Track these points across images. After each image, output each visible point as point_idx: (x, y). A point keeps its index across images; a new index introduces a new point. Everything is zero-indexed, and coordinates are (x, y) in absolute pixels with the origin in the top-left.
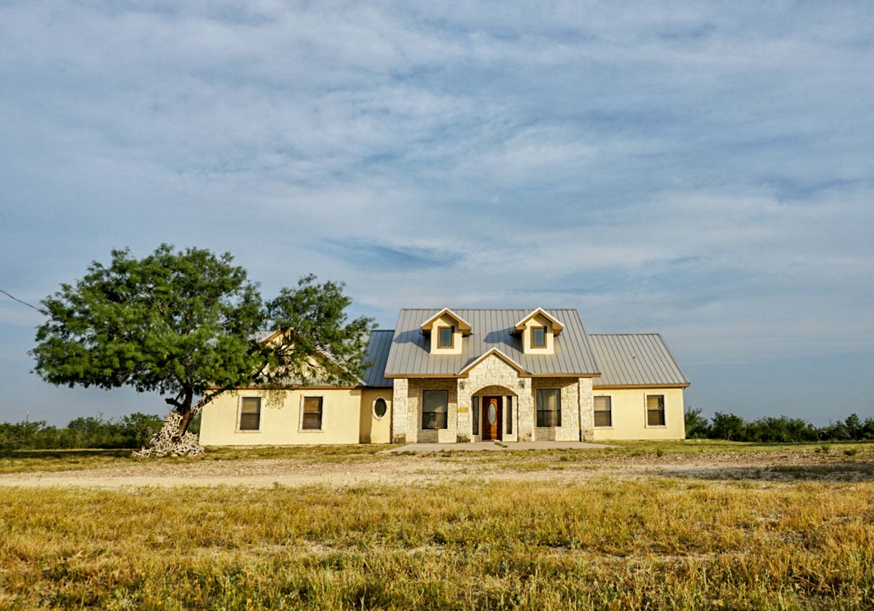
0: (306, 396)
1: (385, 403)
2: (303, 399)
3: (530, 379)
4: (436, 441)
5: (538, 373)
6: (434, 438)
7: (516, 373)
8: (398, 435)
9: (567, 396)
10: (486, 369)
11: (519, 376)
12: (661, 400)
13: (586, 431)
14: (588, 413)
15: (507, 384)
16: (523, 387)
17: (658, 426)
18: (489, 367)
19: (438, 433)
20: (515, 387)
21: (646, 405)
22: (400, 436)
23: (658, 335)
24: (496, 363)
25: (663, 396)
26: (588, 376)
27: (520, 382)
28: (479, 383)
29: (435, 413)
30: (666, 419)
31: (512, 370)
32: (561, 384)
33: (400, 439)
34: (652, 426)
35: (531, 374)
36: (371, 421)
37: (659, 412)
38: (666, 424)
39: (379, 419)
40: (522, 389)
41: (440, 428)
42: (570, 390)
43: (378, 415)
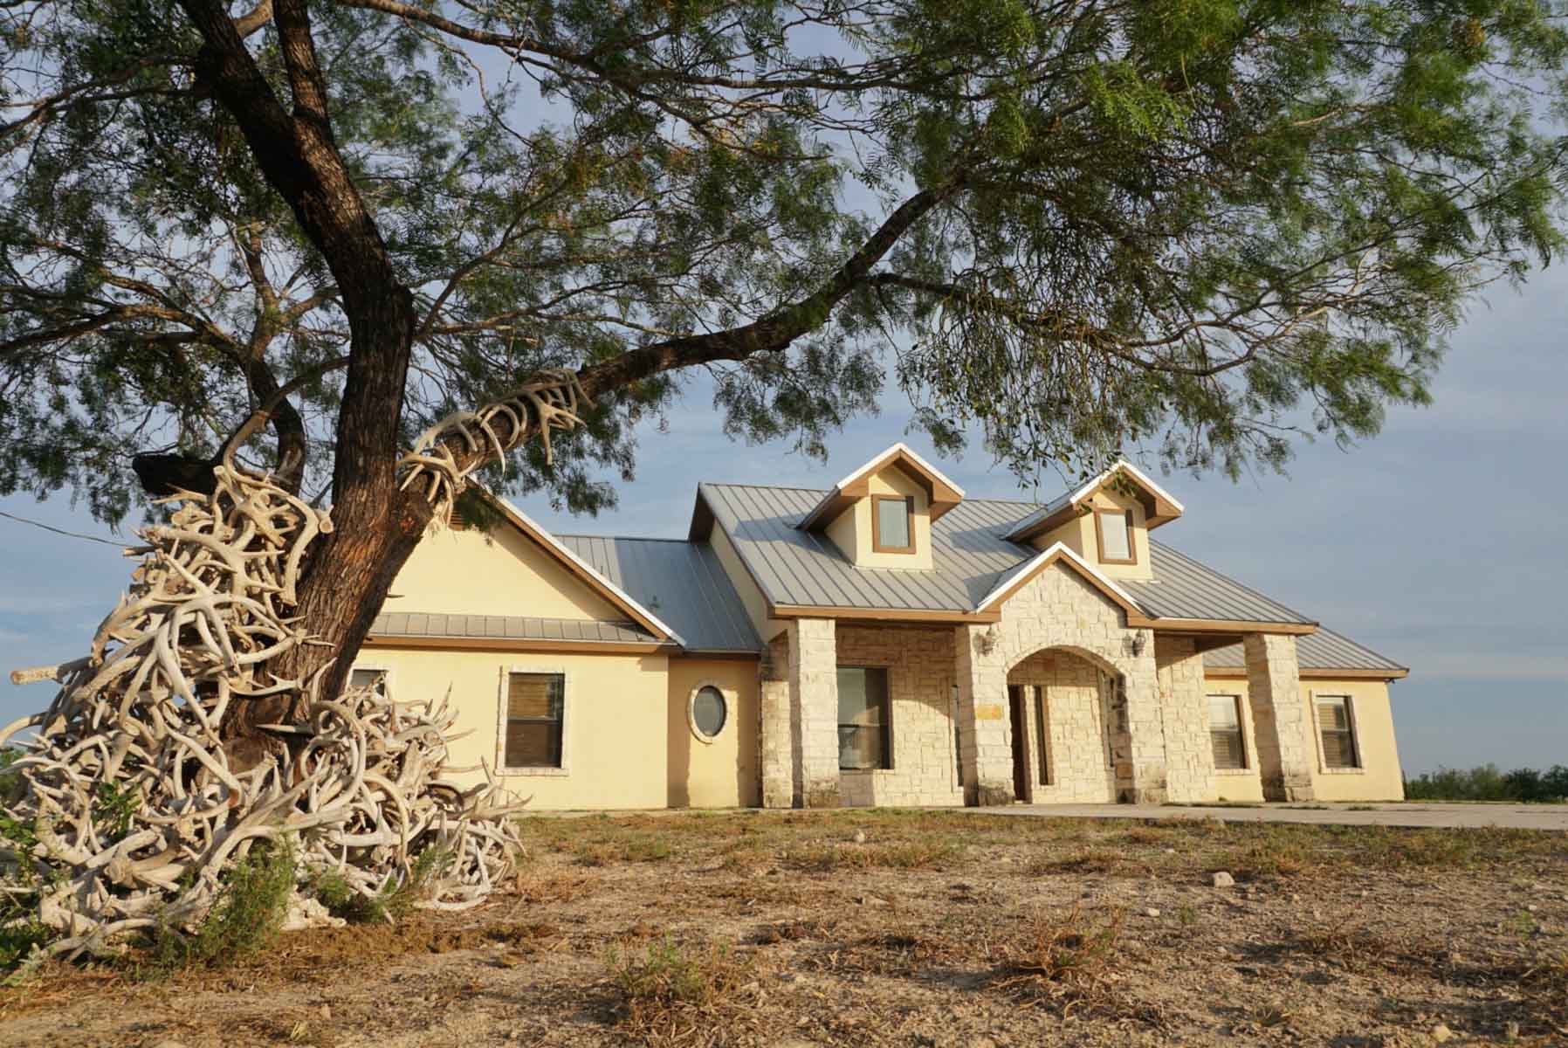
0: (515, 670)
1: (722, 698)
2: (506, 678)
3: (1152, 632)
6: (863, 792)
7: (1112, 616)
8: (818, 784)
9: (1172, 690)
10: (1039, 603)
11: (1125, 623)
13: (1295, 776)
15: (1096, 644)
16: (1135, 653)
17: (1348, 770)
18: (1045, 595)
20: (1116, 653)
21: (1317, 718)
22: (823, 786)
24: (1063, 586)
25: (1348, 699)
26: (1289, 628)
27: (1127, 639)
28: (1024, 639)
29: (858, 727)
30: (1363, 752)
31: (1103, 607)
33: (823, 793)
34: (1335, 770)
35: (1153, 617)
36: (688, 746)
37: (1341, 737)
38: (1364, 764)
39: (708, 739)
40: (1132, 658)
41: (874, 767)
42: (1178, 675)
43: (703, 730)
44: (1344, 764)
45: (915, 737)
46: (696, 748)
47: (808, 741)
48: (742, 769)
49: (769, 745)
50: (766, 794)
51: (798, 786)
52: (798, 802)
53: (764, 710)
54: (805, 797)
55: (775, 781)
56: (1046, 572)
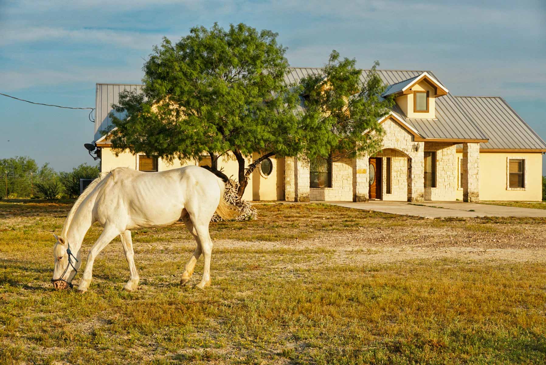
1: (271, 162)
3: (423, 143)
4: (322, 199)
5: (430, 138)
6: (321, 196)
7: (410, 137)
8: (303, 194)
9: (441, 158)
11: (413, 140)
12: (521, 164)
13: (473, 193)
14: (475, 176)
15: (402, 147)
16: (417, 150)
17: (519, 189)
19: (324, 192)
20: (409, 150)
21: (508, 168)
22: (304, 195)
23: (499, 98)
24: (392, 127)
25: (523, 160)
26: (476, 141)
27: (414, 145)
29: (320, 172)
30: (526, 182)
31: (406, 134)
32: (436, 147)
33: (304, 198)
34: (513, 189)
35: (425, 138)
36: (259, 179)
37: (519, 175)
38: (526, 187)
39: (266, 177)
40: (415, 152)
41: (325, 187)
42: (445, 153)
43: (264, 173)
44: (519, 186)
45: (341, 176)
46: (262, 179)
47: (299, 181)
48: (278, 187)
49: (288, 179)
50: (286, 196)
51: (296, 195)
52: (296, 200)
53: (286, 167)
54: (298, 199)
55: (290, 191)
56: (386, 122)
